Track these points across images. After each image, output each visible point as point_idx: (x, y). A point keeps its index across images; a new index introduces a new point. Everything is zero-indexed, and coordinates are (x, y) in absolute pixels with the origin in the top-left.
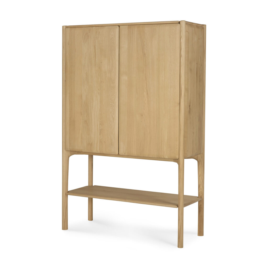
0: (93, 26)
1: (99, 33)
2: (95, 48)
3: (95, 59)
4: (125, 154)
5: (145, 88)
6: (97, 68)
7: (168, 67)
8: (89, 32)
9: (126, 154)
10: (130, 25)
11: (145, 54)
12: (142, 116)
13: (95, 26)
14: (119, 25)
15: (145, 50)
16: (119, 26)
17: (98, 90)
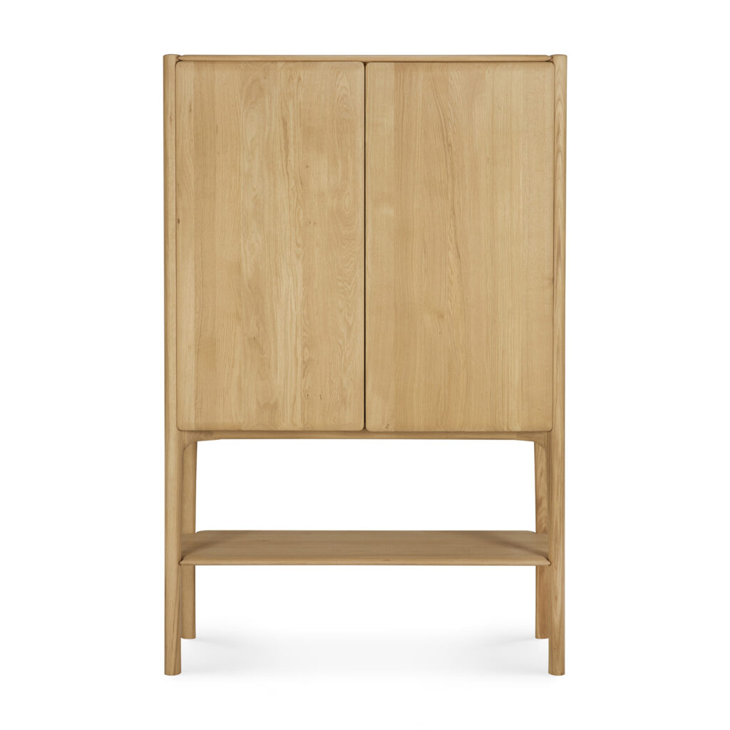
0: (277, 59)
1: (300, 79)
2: (285, 124)
3: (287, 156)
4: (387, 427)
5: (451, 240)
6: (293, 184)
7: (521, 182)
8: (265, 78)
9: (391, 429)
10: (403, 64)
11: (450, 145)
12: (442, 316)
13: (282, 59)
14: (365, 60)
15: (449, 134)
16: (365, 64)
17: (298, 245)
